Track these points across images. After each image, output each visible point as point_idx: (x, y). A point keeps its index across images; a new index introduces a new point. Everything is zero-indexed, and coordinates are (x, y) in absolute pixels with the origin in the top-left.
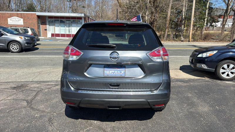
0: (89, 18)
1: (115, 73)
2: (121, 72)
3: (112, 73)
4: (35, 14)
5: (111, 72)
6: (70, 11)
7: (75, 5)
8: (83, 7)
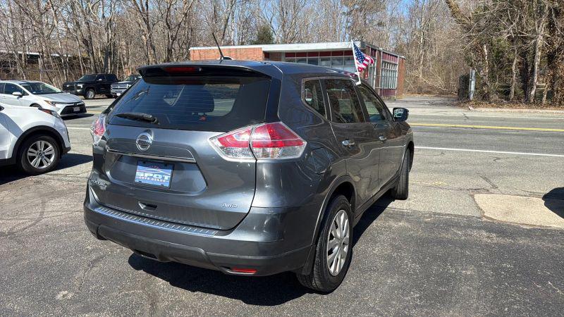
0: (375, 50)
1: (152, 179)
2: (163, 178)
3: (149, 179)
4: (261, 48)
5: (146, 175)
6: (347, 36)
7: (360, 20)
8: (380, 24)
